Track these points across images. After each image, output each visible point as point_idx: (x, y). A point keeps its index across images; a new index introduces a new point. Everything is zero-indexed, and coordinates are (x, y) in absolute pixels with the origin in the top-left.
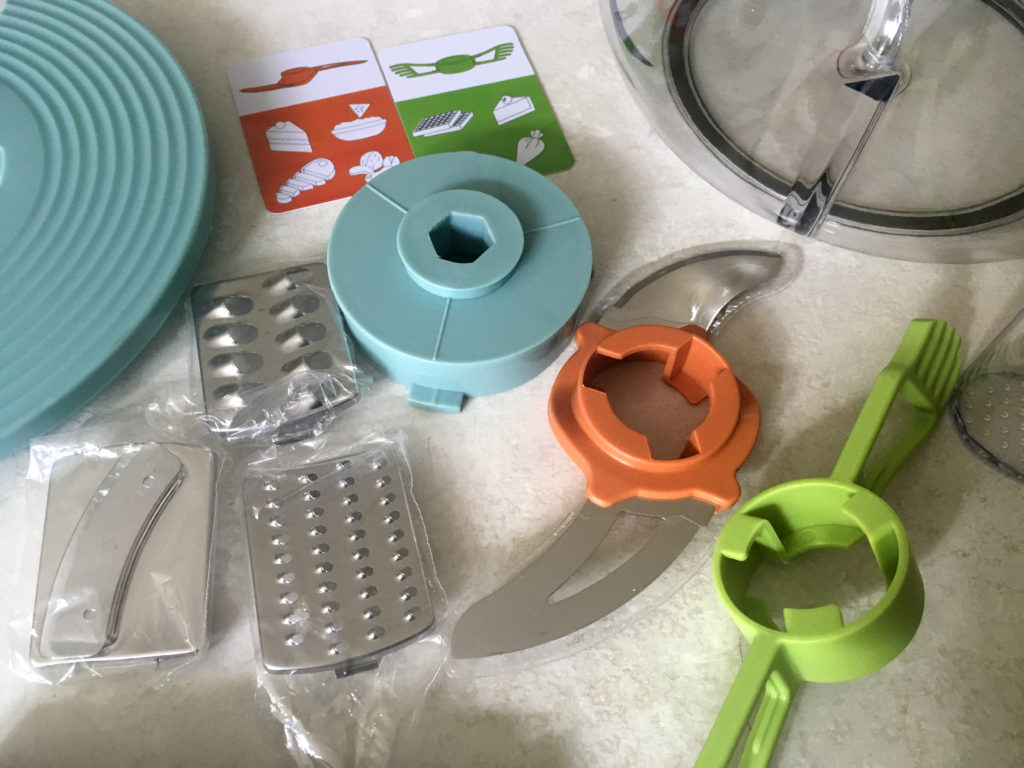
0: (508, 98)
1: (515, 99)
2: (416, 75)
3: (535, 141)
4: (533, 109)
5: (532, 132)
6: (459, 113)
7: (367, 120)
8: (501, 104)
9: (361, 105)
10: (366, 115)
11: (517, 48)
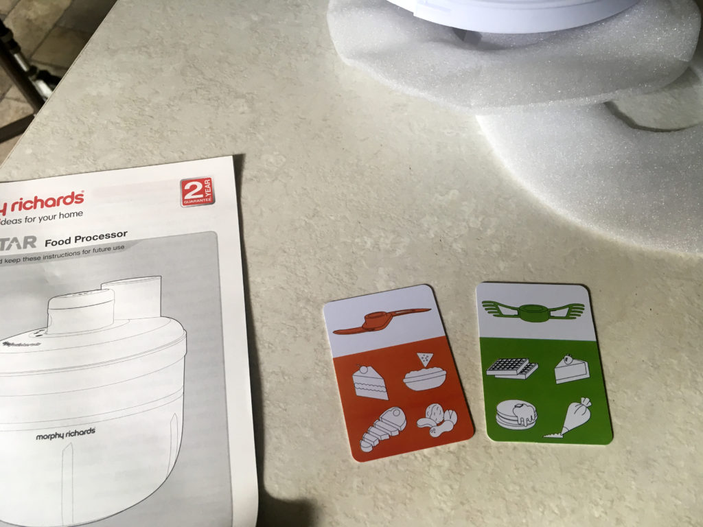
0: (570, 359)
1: (575, 362)
2: (501, 315)
3: (584, 408)
4: (588, 376)
5: (583, 399)
6: (527, 362)
7: (431, 370)
8: (562, 363)
9: (426, 354)
10: (430, 365)
11: (587, 311)
